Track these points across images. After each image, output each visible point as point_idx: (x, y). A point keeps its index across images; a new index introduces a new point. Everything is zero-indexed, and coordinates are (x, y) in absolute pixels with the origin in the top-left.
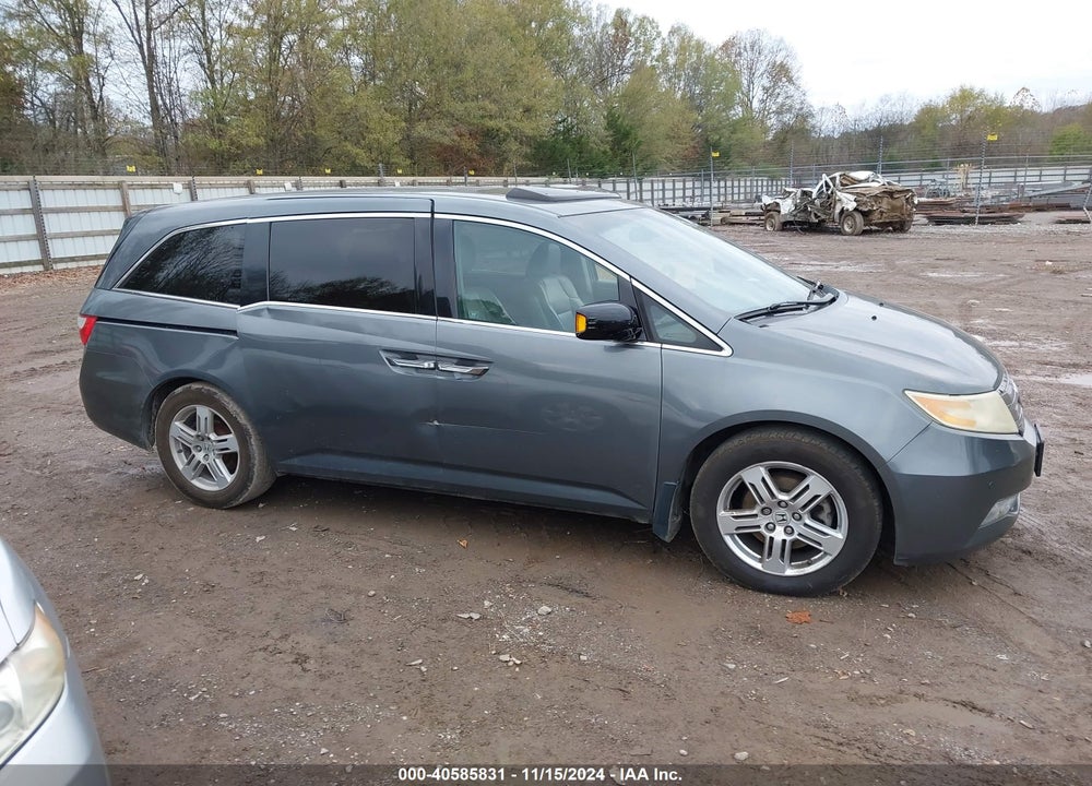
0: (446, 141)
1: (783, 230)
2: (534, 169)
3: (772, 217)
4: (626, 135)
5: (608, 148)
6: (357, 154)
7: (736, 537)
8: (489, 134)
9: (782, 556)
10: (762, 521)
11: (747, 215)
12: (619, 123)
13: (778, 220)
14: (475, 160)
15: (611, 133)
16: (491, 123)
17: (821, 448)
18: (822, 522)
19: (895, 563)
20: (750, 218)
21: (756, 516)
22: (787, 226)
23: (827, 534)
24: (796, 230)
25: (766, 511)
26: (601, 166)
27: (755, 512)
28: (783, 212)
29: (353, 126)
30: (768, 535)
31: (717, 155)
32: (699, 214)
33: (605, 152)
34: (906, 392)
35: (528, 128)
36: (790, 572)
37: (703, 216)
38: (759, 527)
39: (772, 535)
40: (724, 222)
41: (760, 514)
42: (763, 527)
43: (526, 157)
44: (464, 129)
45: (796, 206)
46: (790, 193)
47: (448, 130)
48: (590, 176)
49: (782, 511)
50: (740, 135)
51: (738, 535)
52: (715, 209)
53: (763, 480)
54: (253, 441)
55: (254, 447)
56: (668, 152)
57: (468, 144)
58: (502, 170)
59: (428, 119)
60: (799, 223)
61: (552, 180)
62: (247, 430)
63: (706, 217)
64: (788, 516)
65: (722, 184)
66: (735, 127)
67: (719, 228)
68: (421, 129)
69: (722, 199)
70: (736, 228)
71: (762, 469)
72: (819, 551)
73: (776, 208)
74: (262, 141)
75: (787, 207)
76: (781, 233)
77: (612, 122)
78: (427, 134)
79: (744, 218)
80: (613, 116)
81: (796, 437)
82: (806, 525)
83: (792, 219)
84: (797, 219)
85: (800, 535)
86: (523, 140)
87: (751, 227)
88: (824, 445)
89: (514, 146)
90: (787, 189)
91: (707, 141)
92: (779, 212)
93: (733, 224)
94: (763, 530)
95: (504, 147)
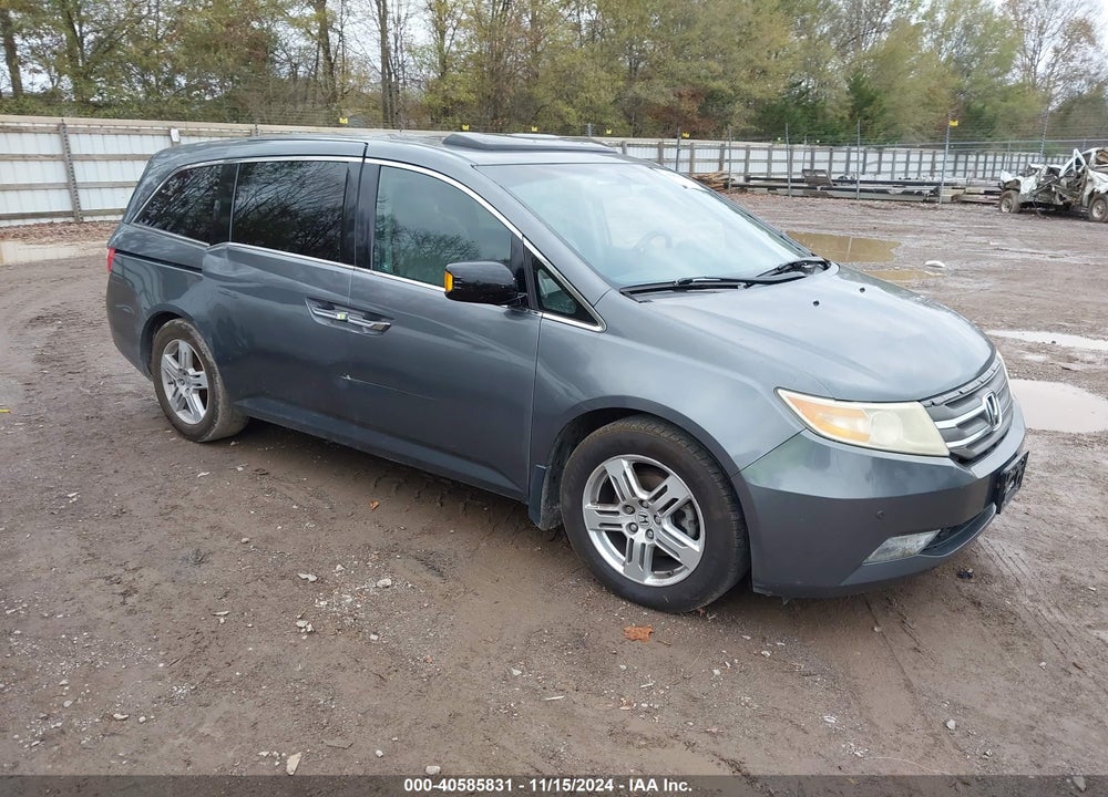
0: (662, 101)
1: (1020, 212)
2: (757, 134)
3: (1009, 196)
4: (870, 101)
5: (846, 113)
6: (568, 113)
7: (604, 534)
8: (712, 96)
9: (642, 562)
10: (625, 520)
11: (987, 193)
12: (864, 86)
13: (1016, 200)
14: (695, 123)
15: (852, 97)
16: (715, 85)
17: (678, 445)
18: (684, 530)
19: (755, 590)
20: (989, 197)
21: (617, 513)
22: (1026, 208)
23: (685, 545)
24: (1035, 213)
25: (630, 509)
26: (834, 132)
27: (615, 509)
28: (1023, 191)
29: (567, 83)
30: (629, 536)
31: (956, 124)
32: (927, 190)
33: (842, 118)
34: (780, 391)
35: (758, 90)
36: (650, 581)
37: (931, 192)
38: (620, 526)
39: (633, 537)
40: (955, 200)
41: (621, 512)
42: (624, 526)
43: (750, 120)
44: (685, 90)
45: (1038, 185)
46: (1036, 170)
47: (664, 90)
48: (822, 143)
49: (645, 511)
50: (1010, 104)
51: (607, 532)
52: (946, 184)
53: (625, 474)
54: (218, 379)
55: (219, 385)
56: (918, 121)
57: (686, 106)
58: (722, 133)
59: (650, 78)
60: (1039, 205)
61: (776, 146)
62: (213, 367)
63: (936, 193)
64: (650, 518)
65: (982, 158)
66: (1007, 94)
67: (946, 206)
68: (638, 89)
69: (970, 175)
70: (968, 207)
71: (625, 463)
72: (679, 564)
73: (1015, 186)
74: (473, 97)
75: (1028, 185)
76: (1016, 215)
77: (856, 87)
78: (643, 94)
79: (981, 197)
80: (857, 80)
81: (657, 431)
82: (664, 531)
83: (1031, 200)
84: (1037, 200)
85: (659, 541)
86: (748, 101)
87: (986, 207)
88: (683, 444)
89: (738, 108)
90: (1033, 166)
91: (968, 108)
92: (1019, 191)
93: (966, 202)
94: (624, 530)
95: (729, 109)
